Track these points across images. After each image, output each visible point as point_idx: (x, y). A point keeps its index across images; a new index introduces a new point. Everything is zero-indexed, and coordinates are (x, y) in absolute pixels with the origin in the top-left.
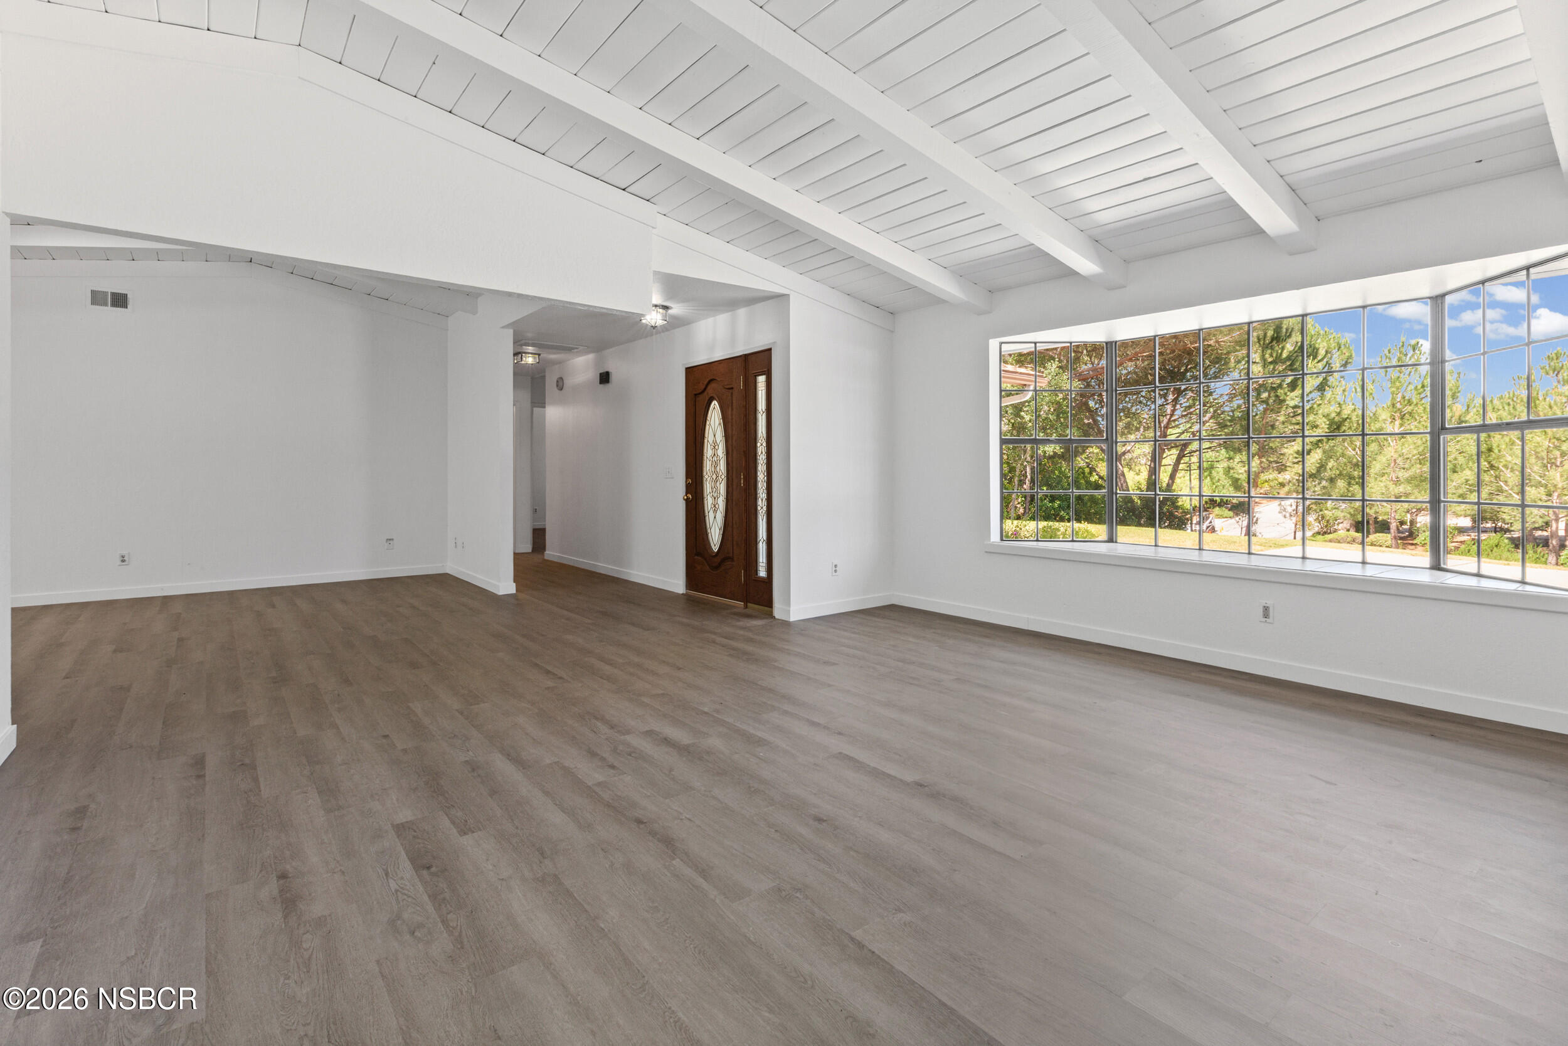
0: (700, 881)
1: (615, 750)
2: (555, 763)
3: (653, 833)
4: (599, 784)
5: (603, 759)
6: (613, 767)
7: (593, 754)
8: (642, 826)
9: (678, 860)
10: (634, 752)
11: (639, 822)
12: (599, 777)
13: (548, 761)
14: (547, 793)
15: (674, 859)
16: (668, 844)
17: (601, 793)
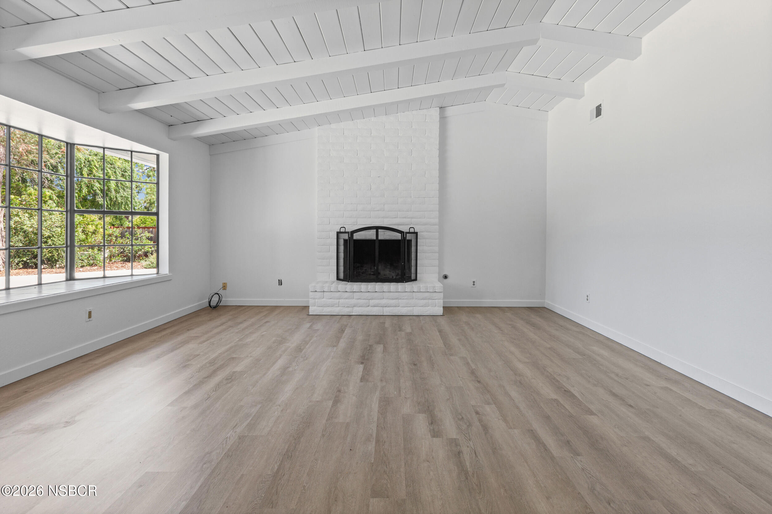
0: (470, 362)
1: (470, 425)
2: (511, 428)
3: (476, 377)
4: (489, 404)
5: (480, 421)
6: (477, 413)
7: (485, 428)
8: (479, 380)
9: (473, 368)
10: (458, 419)
11: (479, 382)
12: (488, 409)
13: (516, 431)
14: (518, 408)
15: (474, 369)
16: (473, 372)
17: (490, 398)
